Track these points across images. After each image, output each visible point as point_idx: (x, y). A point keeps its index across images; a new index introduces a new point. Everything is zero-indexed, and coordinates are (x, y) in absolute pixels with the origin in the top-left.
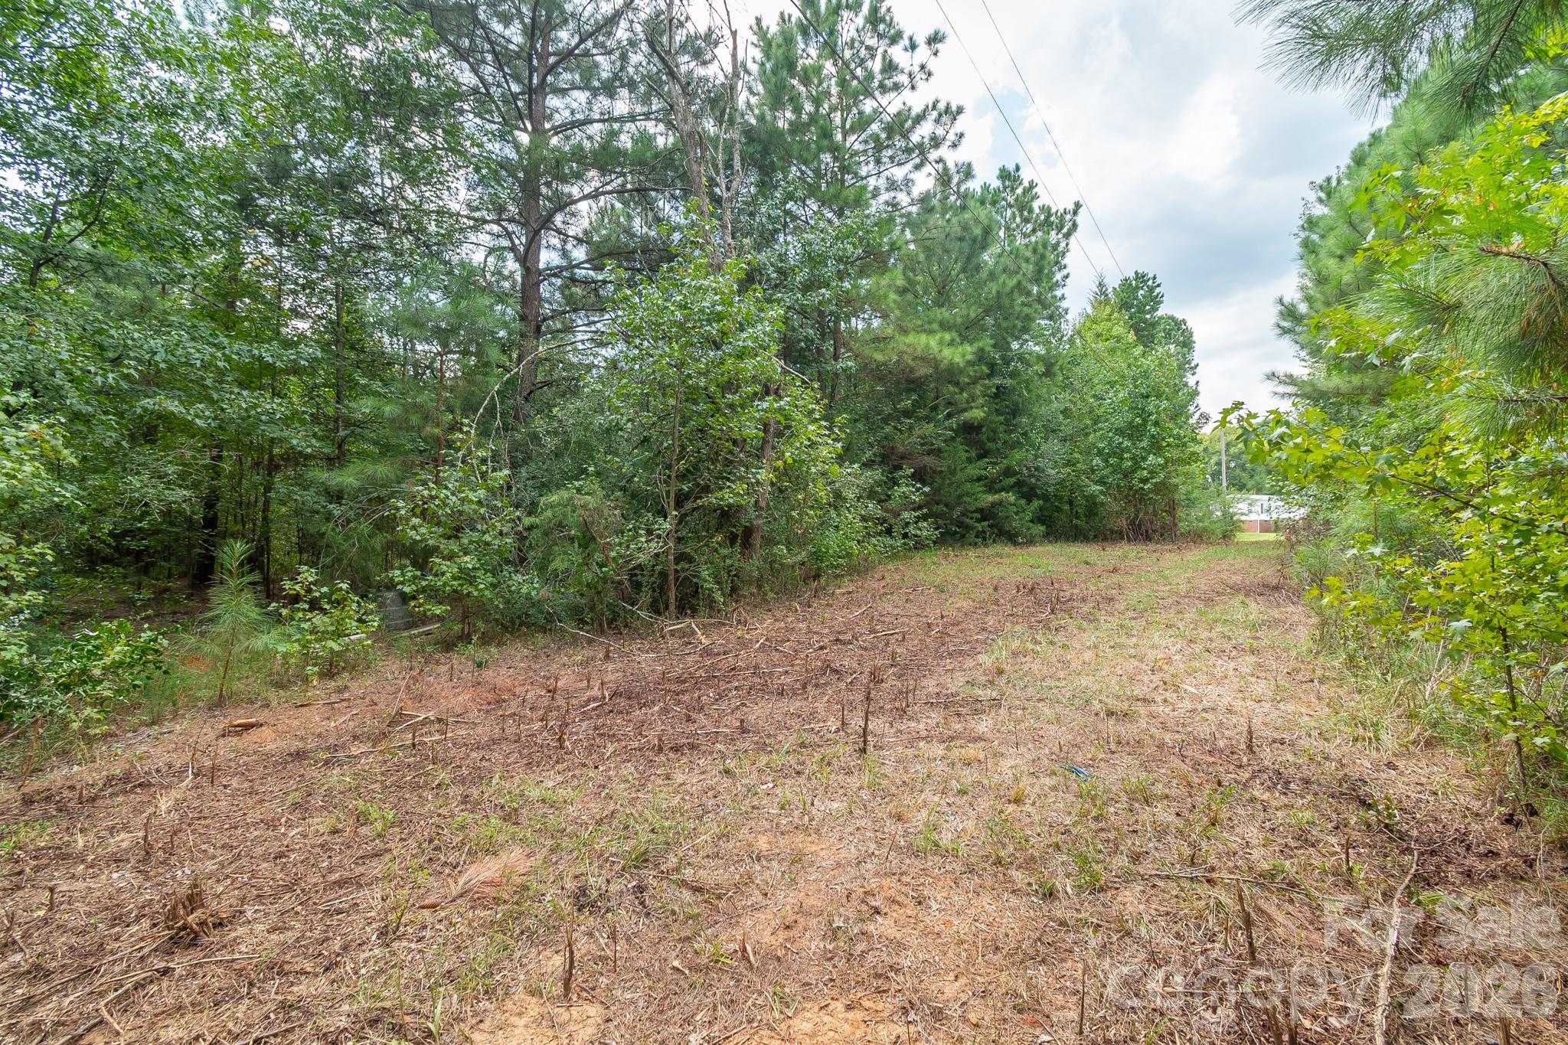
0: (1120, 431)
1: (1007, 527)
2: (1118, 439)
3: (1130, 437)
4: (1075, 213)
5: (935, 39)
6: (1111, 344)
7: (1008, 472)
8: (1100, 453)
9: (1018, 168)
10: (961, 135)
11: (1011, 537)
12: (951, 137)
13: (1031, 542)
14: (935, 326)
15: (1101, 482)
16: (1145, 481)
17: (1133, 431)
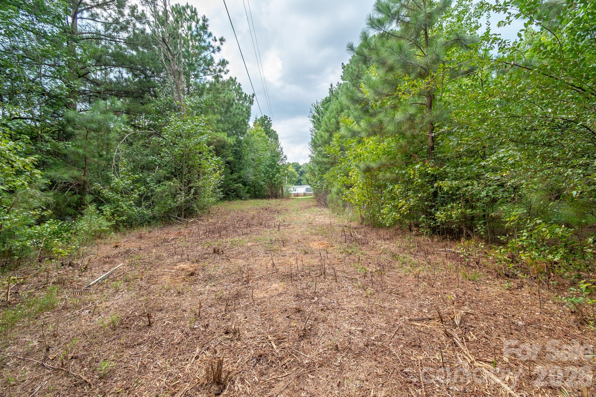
0: (268, 166)
1: (239, 195)
2: (268, 168)
3: (271, 168)
4: (253, 97)
5: (222, 40)
6: (262, 138)
7: (240, 177)
8: (263, 172)
9: (236, 78)
10: (228, 71)
11: (240, 198)
12: (225, 70)
13: (246, 199)
14: (220, 130)
15: (264, 181)
16: (275, 181)
17: (272, 166)
